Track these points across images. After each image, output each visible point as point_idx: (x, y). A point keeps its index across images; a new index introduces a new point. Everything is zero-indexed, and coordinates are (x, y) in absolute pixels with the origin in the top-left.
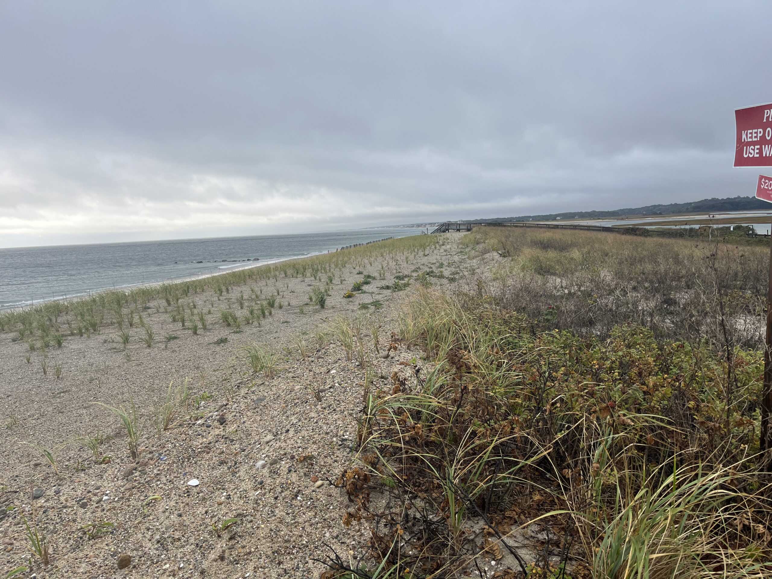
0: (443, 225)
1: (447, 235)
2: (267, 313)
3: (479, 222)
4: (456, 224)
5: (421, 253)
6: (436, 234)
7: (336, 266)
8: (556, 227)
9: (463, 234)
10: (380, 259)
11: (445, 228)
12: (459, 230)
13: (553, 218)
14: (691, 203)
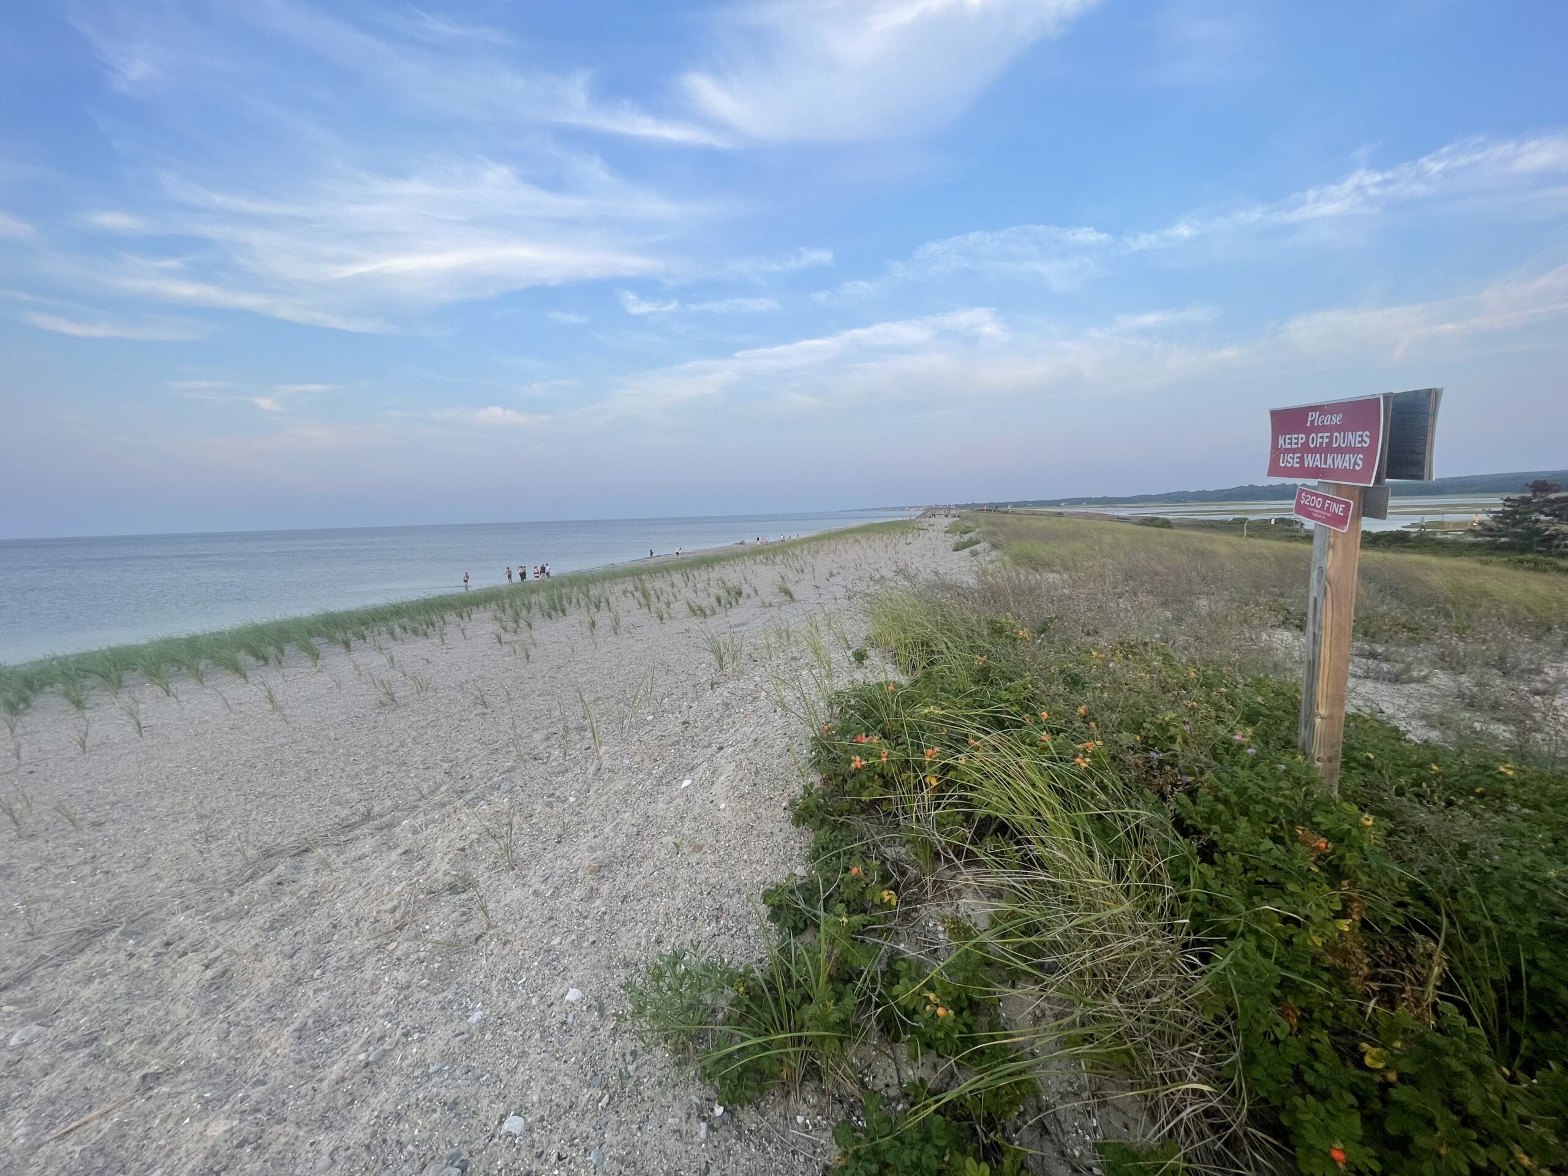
0: (929, 509)
1: (932, 520)
2: (734, 603)
4: (944, 507)
5: (902, 541)
6: (922, 520)
7: (809, 552)
8: (1060, 514)
9: (951, 520)
10: (857, 546)
11: (931, 512)
13: (1056, 503)
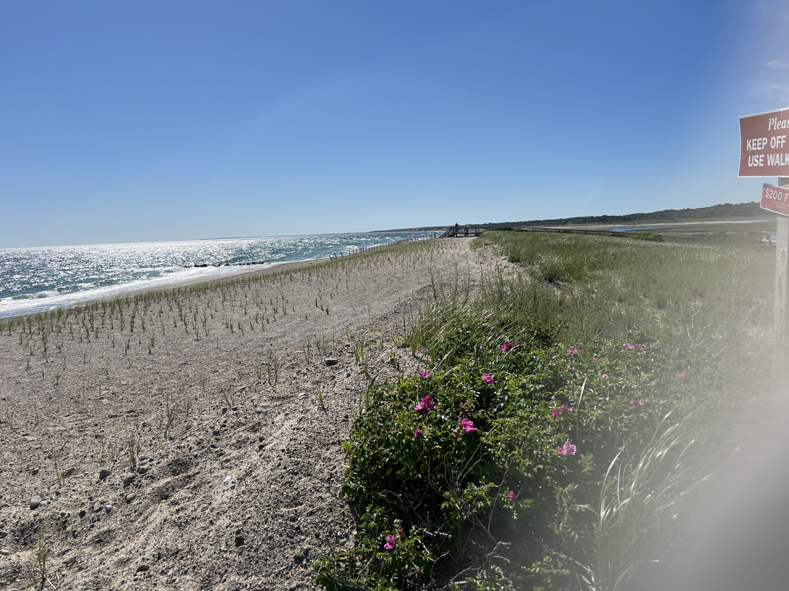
3: (487, 226)
12: (466, 235)
13: (564, 222)
14: (703, 209)
